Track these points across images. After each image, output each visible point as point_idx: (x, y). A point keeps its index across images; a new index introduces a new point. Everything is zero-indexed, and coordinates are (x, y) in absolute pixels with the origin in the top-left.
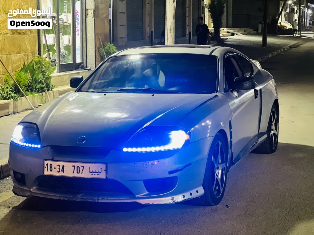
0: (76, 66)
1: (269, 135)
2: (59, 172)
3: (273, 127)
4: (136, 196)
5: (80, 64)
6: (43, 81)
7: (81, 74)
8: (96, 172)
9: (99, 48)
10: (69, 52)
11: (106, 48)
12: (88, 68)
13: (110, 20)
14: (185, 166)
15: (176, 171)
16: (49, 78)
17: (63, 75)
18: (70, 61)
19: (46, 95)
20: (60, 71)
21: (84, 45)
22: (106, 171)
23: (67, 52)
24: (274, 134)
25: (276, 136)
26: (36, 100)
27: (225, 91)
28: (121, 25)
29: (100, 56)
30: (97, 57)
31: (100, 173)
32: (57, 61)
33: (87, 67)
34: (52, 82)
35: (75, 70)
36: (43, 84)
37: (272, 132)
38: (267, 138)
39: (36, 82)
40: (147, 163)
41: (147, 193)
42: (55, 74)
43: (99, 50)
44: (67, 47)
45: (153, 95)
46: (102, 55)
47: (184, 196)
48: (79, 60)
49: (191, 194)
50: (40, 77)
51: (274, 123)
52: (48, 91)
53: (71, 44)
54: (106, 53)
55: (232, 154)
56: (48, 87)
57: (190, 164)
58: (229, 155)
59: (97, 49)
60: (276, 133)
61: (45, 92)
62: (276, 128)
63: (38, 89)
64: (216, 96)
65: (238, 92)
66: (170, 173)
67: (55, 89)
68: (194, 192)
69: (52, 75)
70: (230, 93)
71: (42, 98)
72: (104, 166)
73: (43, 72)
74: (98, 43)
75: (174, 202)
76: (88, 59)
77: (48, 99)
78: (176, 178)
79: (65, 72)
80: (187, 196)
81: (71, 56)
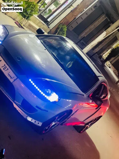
0: (45, 21)
1: (85, 125)
3: (90, 124)
4: (15, 101)
5: (48, 21)
6: (28, 14)
7: (44, 26)
8: (10, 76)
9: (61, 24)
10: (49, 13)
11: (63, 26)
12: (49, 27)
13: (76, 18)
14: (45, 110)
15: (40, 108)
16: (32, 15)
17: (38, 19)
18: (45, 17)
19: (24, 20)
20: (38, 16)
21: (57, 17)
22: (15, 80)
23: (48, 12)
24: (87, 127)
25: (87, 128)
26: (18, 17)
27: (89, 96)
28: (76, 22)
29: (58, 27)
30: (57, 26)
31: (12, 78)
32: (41, 12)
33: (49, 25)
34: (31, 18)
35: (44, 22)
36: (27, 15)
37: (87, 126)
38: (83, 126)
39: (25, 11)
40: (32, 94)
41: (20, 104)
42: (36, 16)
43: (60, 24)
44: (50, 10)
45: (62, 70)
46: (59, 27)
47: (32, 120)
48: (49, 20)
49: (35, 122)
50: (29, 11)
51: (91, 123)
52: (26, 19)
53: (53, 11)
54: (61, 28)
55: (66, 121)
56: (28, 18)
57: (47, 111)
58: (64, 121)
59: (59, 23)
60: (88, 127)
61: (25, 18)
62: (90, 125)
63: (24, 15)
64: (83, 95)
65: (92, 101)
66: (37, 107)
67: (29, 21)
68: (37, 122)
69: (34, 15)
70: (89, 99)
71: (21, 20)
72: (16, 77)
73: (32, 11)
74: (62, 21)
75: (26, 118)
76: (52, 23)
77: (23, 22)
78: (37, 111)
79: (40, 18)
80: (33, 121)
81: (48, 15)
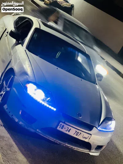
2: (66, 131)
31: (87, 138)
